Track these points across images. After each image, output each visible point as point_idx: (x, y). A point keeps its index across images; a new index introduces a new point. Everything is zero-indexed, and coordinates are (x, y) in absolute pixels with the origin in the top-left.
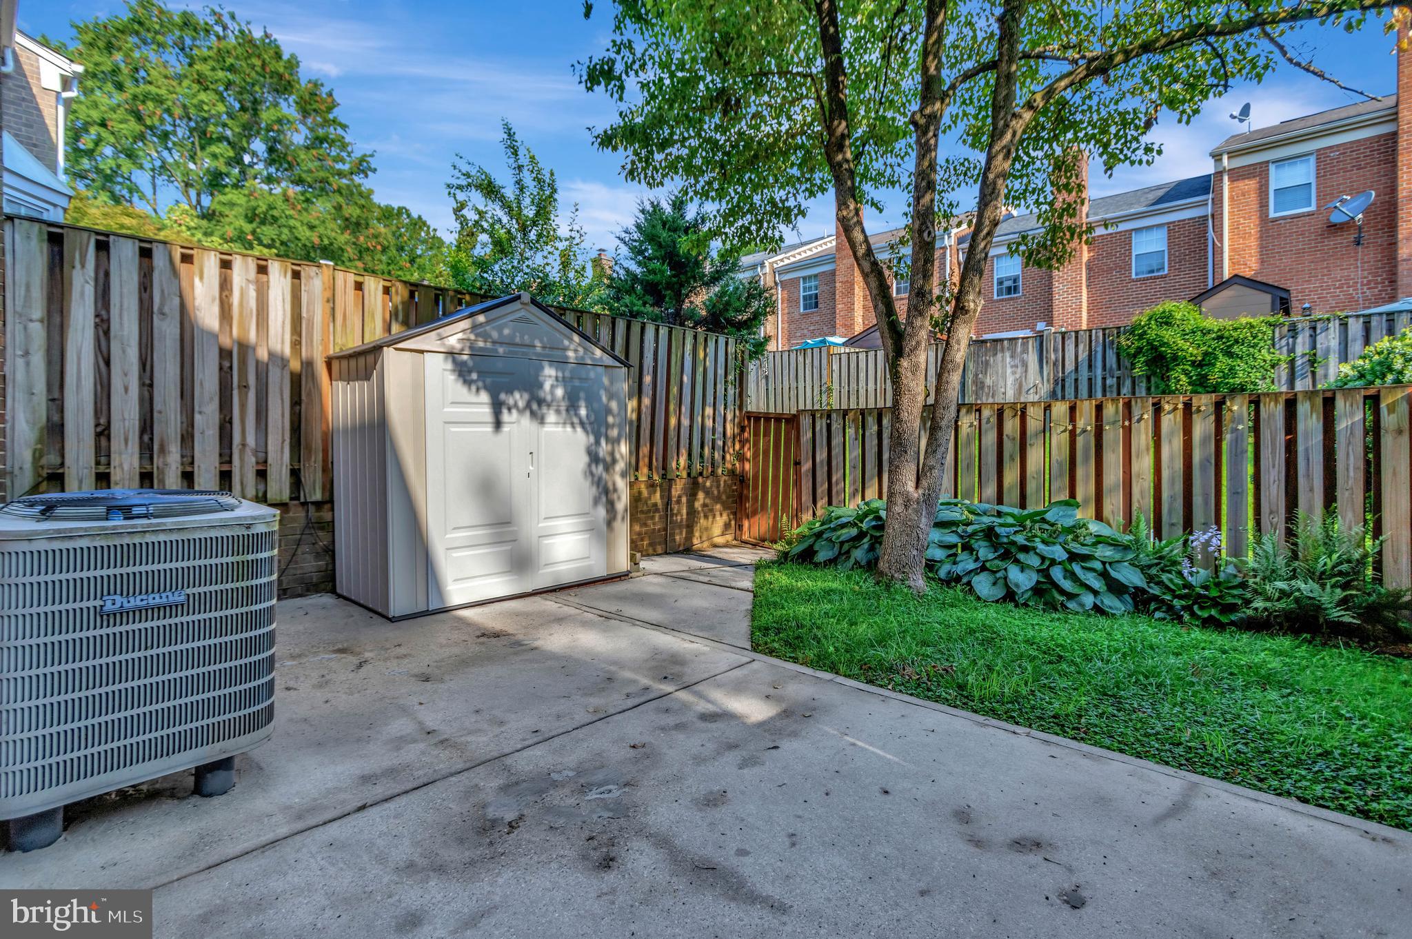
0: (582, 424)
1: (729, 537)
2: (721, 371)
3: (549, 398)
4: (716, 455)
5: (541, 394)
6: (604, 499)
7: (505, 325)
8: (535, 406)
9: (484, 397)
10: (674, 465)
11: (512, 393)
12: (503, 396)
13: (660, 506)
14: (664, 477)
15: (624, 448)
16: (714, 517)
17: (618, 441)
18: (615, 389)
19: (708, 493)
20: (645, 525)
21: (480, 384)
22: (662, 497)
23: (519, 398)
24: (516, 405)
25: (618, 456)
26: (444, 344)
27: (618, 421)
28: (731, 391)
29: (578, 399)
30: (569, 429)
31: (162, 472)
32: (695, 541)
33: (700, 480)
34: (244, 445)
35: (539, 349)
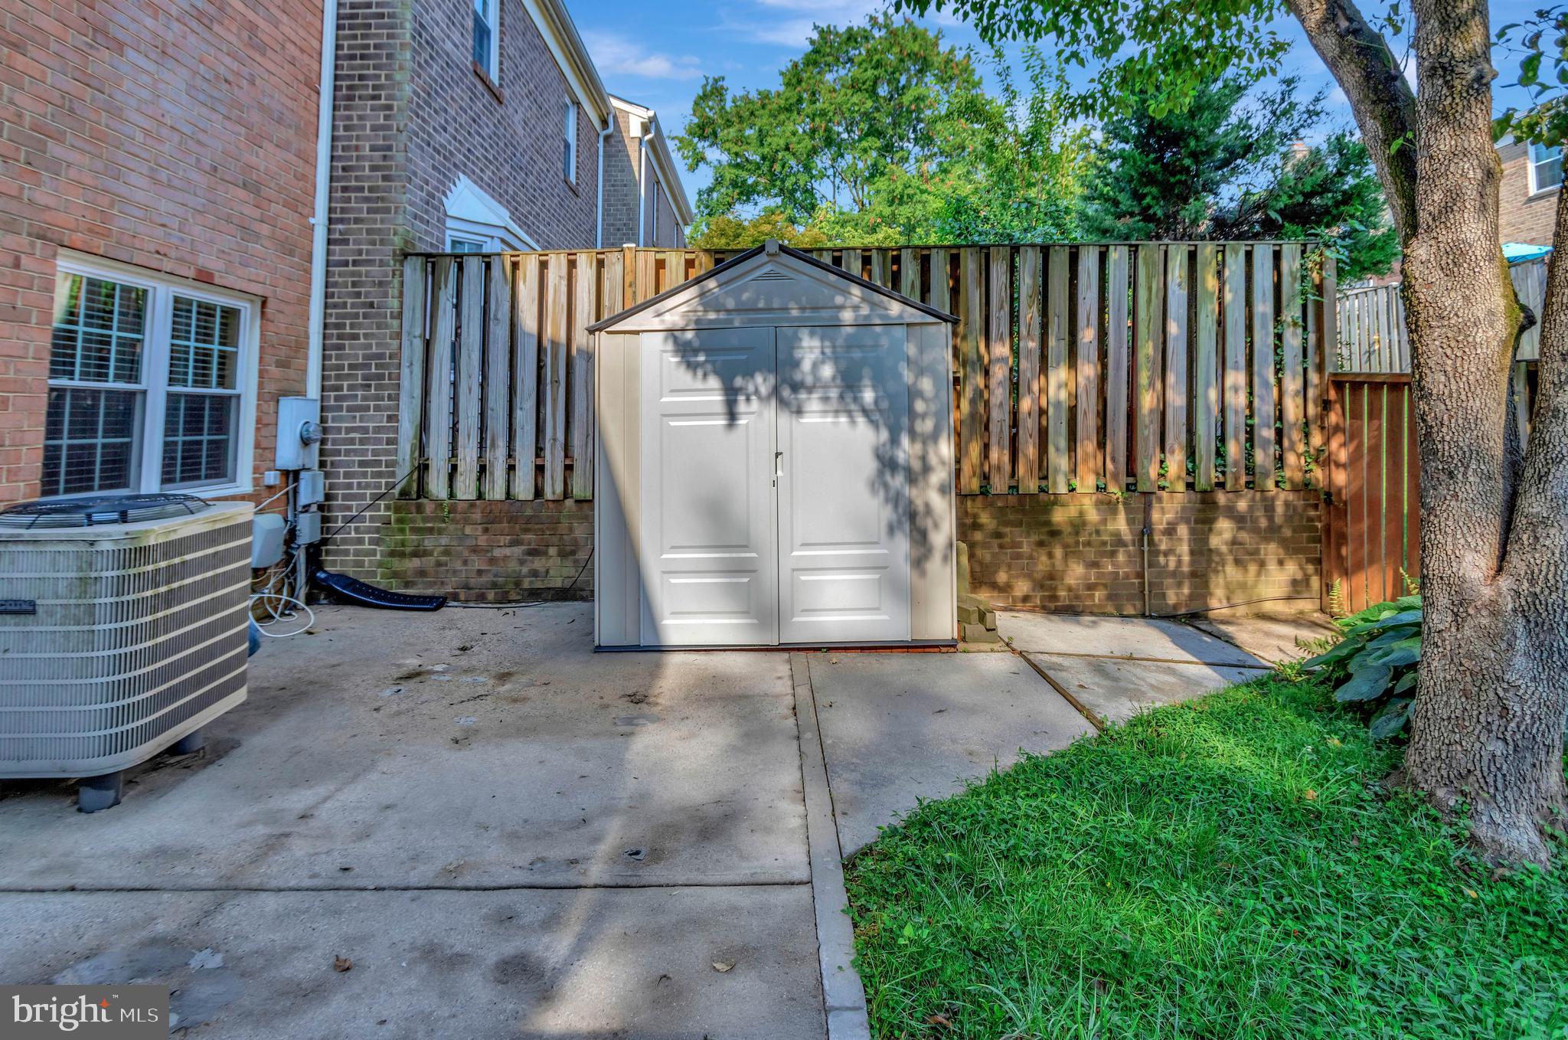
0: (865, 412)
1: (1306, 605)
2: (1263, 307)
3: (809, 380)
4: (1259, 456)
5: (798, 377)
6: (907, 526)
7: (743, 289)
8: (786, 393)
9: (714, 382)
10: (1153, 471)
11: (752, 376)
12: (739, 382)
13: (1127, 537)
14: (1130, 488)
15: (946, 449)
16: (1262, 564)
17: (935, 437)
18: (927, 358)
19: (1240, 520)
20: (1095, 565)
21: (709, 367)
22: (1130, 522)
23: (762, 383)
24: (757, 392)
25: (933, 460)
26: (663, 321)
27: (933, 408)
28: (1293, 340)
29: (860, 379)
30: (843, 419)
31: (492, 465)
32: (1214, 603)
33: (1221, 498)
34: (555, 440)
35: (795, 313)
